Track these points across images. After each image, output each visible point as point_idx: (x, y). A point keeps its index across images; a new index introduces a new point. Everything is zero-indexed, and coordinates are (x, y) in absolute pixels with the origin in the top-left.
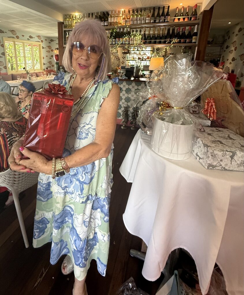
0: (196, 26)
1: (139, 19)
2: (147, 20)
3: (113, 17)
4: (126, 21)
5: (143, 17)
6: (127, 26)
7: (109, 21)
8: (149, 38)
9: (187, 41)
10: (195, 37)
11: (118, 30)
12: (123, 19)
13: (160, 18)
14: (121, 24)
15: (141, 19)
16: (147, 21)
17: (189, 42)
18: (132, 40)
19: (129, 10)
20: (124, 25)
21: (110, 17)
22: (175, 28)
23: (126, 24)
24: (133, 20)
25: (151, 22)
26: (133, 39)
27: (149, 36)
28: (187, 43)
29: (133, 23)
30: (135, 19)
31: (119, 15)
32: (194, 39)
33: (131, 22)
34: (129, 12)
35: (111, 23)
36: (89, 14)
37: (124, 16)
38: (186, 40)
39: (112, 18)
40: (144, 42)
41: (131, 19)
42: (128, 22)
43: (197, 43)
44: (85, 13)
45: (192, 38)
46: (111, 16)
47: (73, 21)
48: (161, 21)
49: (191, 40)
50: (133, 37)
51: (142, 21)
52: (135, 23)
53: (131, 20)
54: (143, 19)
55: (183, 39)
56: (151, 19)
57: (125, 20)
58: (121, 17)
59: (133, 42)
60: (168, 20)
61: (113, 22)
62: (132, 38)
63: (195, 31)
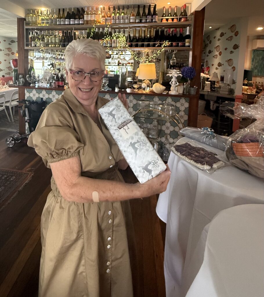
0: (188, 27)
1: (121, 17)
2: (131, 19)
3: (91, 14)
4: (106, 20)
5: (126, 16)
6: (107, 25)
7: (85, 19)
8: (135, 40)
9: (180, 44)
10: (188, 40)
11: (97, 30)
12: (102, 17)
13: (146, 18)
14: (100, 23)
15: (124, 18)
16: (131, 21)
17: (182, 46)
18: (114, 42)
19: (109, 7)
20: (104, 24)
21: (86, 14)
22: (164, 29)
23: (106, 23)
24: (115, 18)
25: (137, 21)
26: (116, 40)
27: (135, 38)
28: (180, 47)
29: (115, 23)
30: (117, 17)
31: (97, 12)
32: (187, 42)
33: (112, 21)
34: (109, 9)
35: (87, 21)
36: (59, 10)
37: (103, 14)
38: (178, 44)
39: (89, 15)
40: (130, 44)
41: (112, 17)
42: (109, 21)
43: (191, 47)
44: (54, 9)
45: (184, 41)
46: (87, 12)
47: (39, 18)
48: (148, 21)
49: (184, 44)
50: (115, 38)
51: (126, 20)
52: (117, 23)
53: (112, 19)
54: (127, 18)
55: (175, 43)
56: (136, 18)
57: (104, 18)
58: (100, 14)
59: (115, 44)
60: (156, 20)
61: (90, 20)
62: (114, 40)
63: (188, 33)
